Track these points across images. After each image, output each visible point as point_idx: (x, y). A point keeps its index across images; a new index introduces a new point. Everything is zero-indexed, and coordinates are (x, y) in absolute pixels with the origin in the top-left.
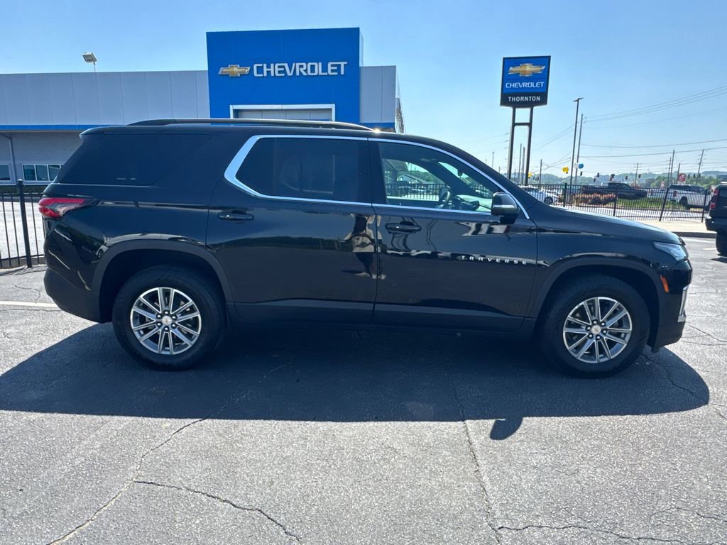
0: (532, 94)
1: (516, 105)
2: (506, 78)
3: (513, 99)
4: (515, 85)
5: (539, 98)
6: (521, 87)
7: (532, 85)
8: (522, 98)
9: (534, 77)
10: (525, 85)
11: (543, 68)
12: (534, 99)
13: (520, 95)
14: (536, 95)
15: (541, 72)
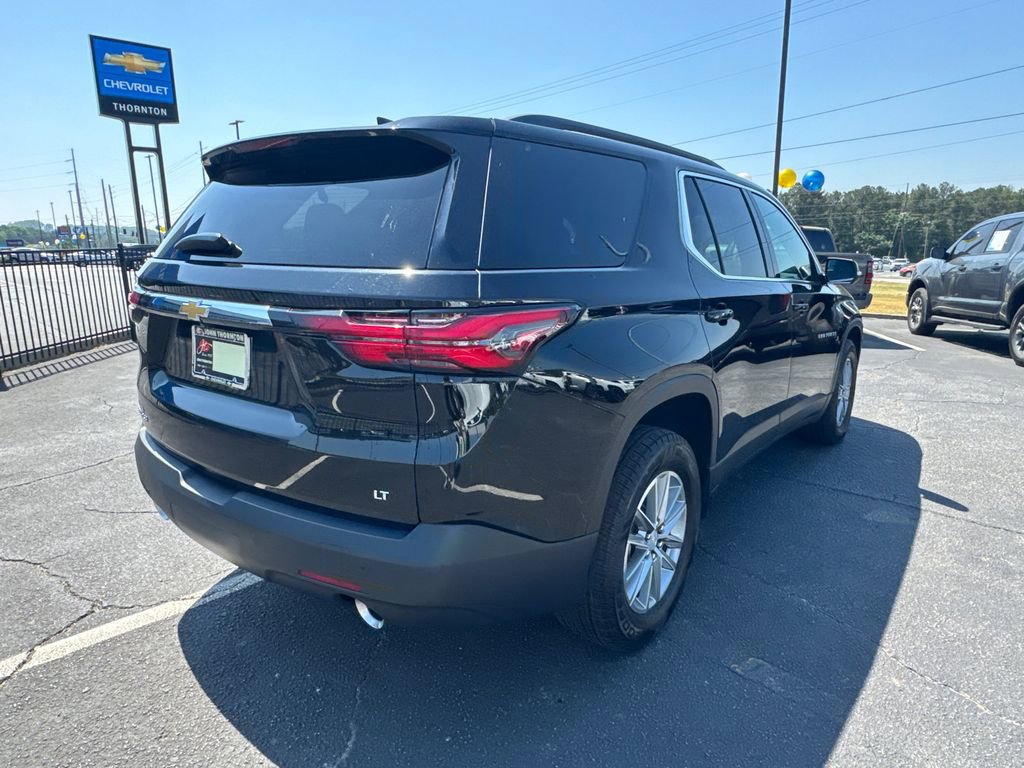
0: (154, 104)
1: (128, 118)
2: (101, 72)
3: (122, 107)
4: (120, 85)
5: (164, 112)
6: (131, 89)
7: (150, 89)
8: (137, 108)
9: (149, 78)
10: (138, 87)
11: (163, 65)
12: (157, 111)
13: (134, 102)
14: (160, 105)
15: (159, 72)
